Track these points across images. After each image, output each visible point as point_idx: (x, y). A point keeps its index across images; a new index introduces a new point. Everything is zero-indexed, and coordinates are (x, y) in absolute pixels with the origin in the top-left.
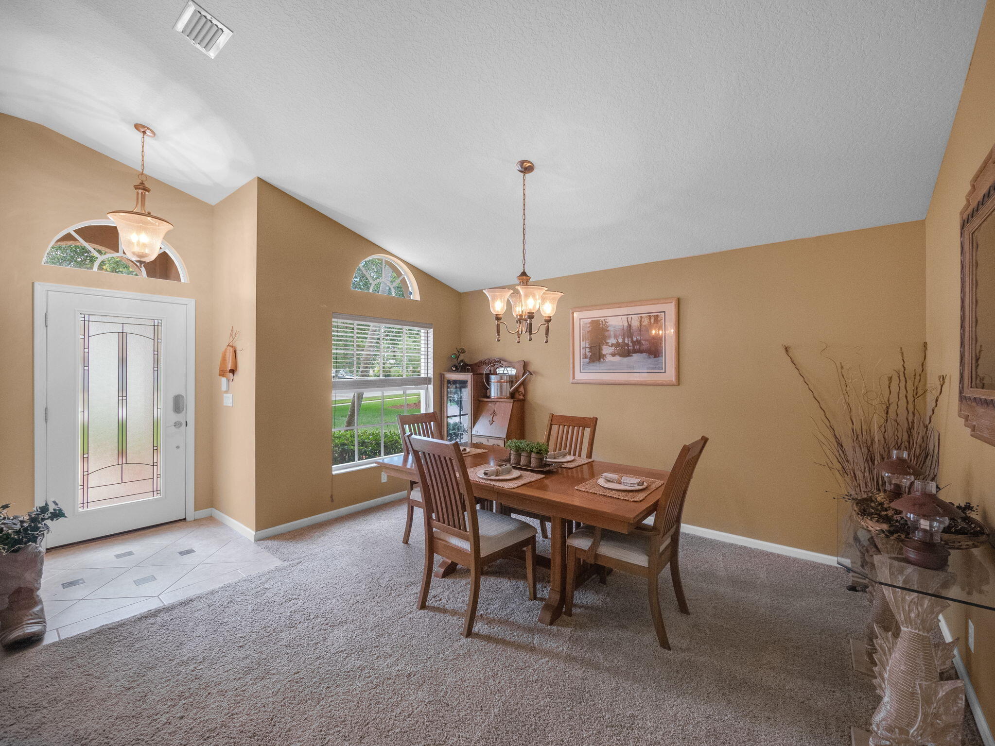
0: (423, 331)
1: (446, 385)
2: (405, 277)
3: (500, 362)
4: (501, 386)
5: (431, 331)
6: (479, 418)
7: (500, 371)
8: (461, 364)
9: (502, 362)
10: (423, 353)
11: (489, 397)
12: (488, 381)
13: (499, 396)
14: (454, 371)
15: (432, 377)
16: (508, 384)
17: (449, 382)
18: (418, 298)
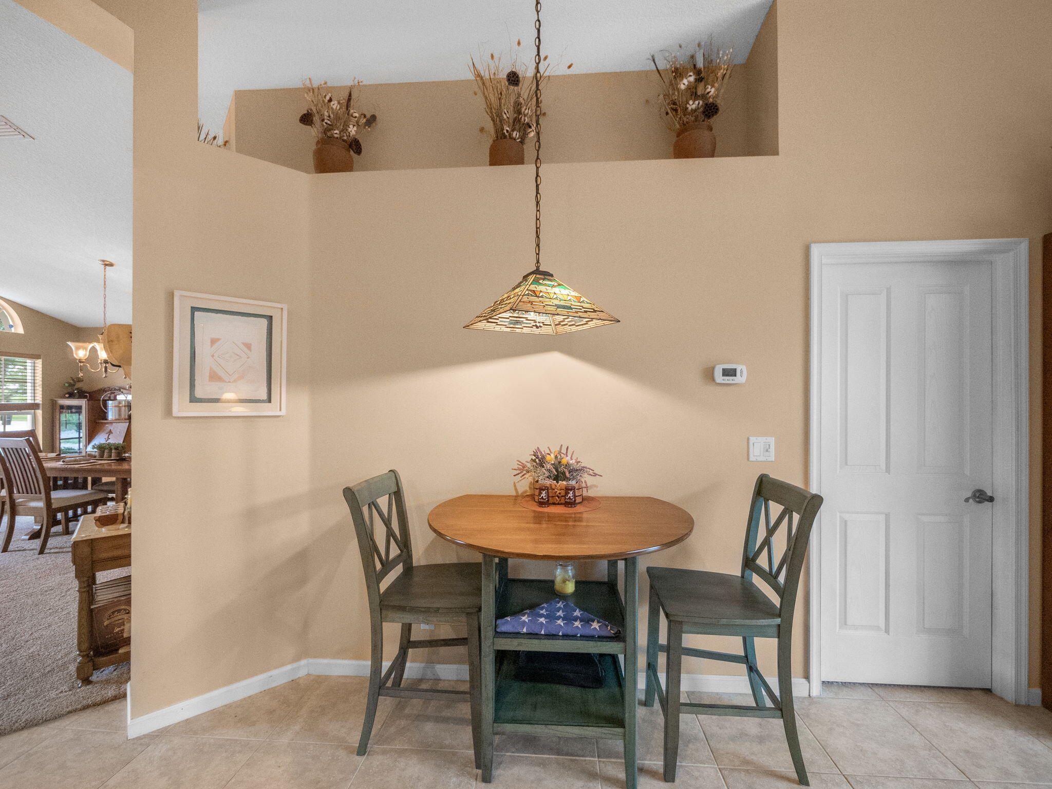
0: (30, 361)
1: (58, 410)
2: (4, 311)
3: (120, 390)
4: (120, 411)
5: (39, 363)
6: (94, 437)
7: (120, 397)
8: (75, 392)
9: (122, 390)
10: (30, 381)
11: (106, 419)
12: (105, 406)
13: (117, 417)
14: (68, 398)
15: (41, 402)
16: (127, 408)
17: (62, 407)
18: (20, 330)
